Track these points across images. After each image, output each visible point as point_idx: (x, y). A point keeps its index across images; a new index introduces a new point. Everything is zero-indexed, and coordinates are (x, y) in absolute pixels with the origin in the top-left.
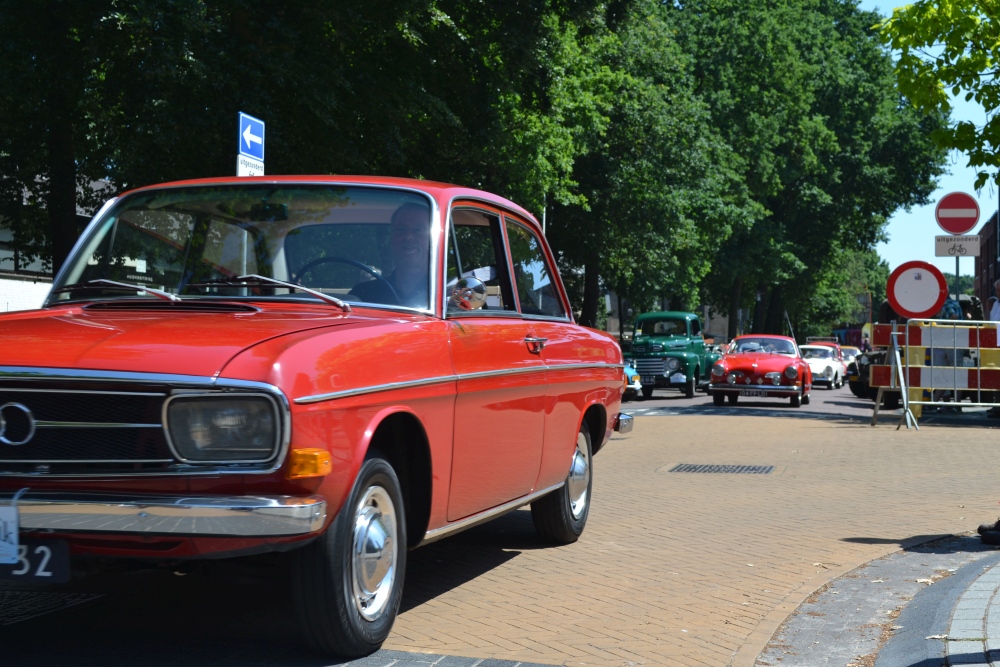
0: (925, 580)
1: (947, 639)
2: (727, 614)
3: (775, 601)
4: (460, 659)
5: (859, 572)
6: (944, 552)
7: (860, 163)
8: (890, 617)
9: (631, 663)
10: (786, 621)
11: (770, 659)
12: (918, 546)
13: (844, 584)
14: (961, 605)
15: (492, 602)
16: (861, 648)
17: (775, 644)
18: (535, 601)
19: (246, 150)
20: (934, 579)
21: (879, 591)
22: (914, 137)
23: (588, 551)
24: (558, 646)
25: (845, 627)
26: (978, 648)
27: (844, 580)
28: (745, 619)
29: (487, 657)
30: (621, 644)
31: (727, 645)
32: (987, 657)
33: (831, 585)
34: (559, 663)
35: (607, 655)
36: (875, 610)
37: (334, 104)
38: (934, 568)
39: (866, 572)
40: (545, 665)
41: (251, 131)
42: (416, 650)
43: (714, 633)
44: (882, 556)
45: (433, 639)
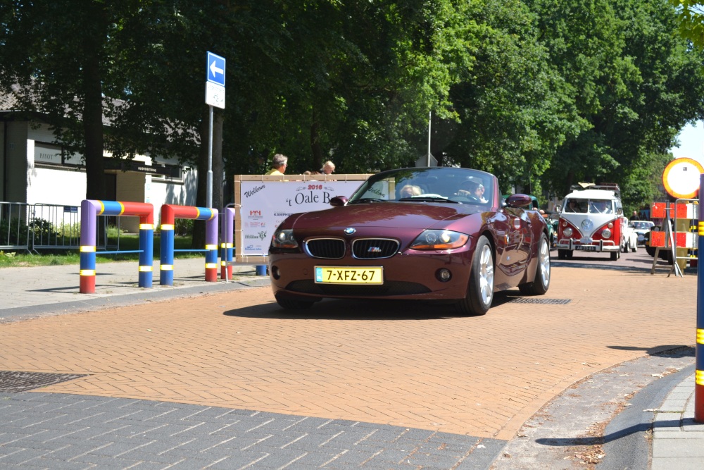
0: (658, 375)
1: (657, 412)
2: (512, 394)
3: (548, 386)
4: (318, 419)
5: (613, 369)
6: (677, 357)
7: (659, 91)
8: (626, 398)
9: (435, 424)
10: (552, 399)
11: (534, 423)
12: (660, 352)
13: (600, 377)
14: (676, 390)
15: (349, 384)
16: (599, 418)
17: (540, 414)
18: (379, 384)
19: (212, 78)
20: (665, 375)
21: (623, 381)
22: (697, 72)
23: (426, 353)
24: (387, 412)
25: (593, 404)
26: (677, 417)
27: (601, 374)
28: (524, 398)
29: (336, 418)
30: (431, 412)
31: (506, 414)
32: (681, 423)
33: (591, 377)
34: (385, 423)
35: (420, 419)
36: (616, 393)
37: (279, 48)
38: (667, 367)
39: (618, 369)
40: (375, 424)
41: (216, 65)
42: (289, 413)
43: (498, 406)
44: (632, 358)
45: (302, 406)
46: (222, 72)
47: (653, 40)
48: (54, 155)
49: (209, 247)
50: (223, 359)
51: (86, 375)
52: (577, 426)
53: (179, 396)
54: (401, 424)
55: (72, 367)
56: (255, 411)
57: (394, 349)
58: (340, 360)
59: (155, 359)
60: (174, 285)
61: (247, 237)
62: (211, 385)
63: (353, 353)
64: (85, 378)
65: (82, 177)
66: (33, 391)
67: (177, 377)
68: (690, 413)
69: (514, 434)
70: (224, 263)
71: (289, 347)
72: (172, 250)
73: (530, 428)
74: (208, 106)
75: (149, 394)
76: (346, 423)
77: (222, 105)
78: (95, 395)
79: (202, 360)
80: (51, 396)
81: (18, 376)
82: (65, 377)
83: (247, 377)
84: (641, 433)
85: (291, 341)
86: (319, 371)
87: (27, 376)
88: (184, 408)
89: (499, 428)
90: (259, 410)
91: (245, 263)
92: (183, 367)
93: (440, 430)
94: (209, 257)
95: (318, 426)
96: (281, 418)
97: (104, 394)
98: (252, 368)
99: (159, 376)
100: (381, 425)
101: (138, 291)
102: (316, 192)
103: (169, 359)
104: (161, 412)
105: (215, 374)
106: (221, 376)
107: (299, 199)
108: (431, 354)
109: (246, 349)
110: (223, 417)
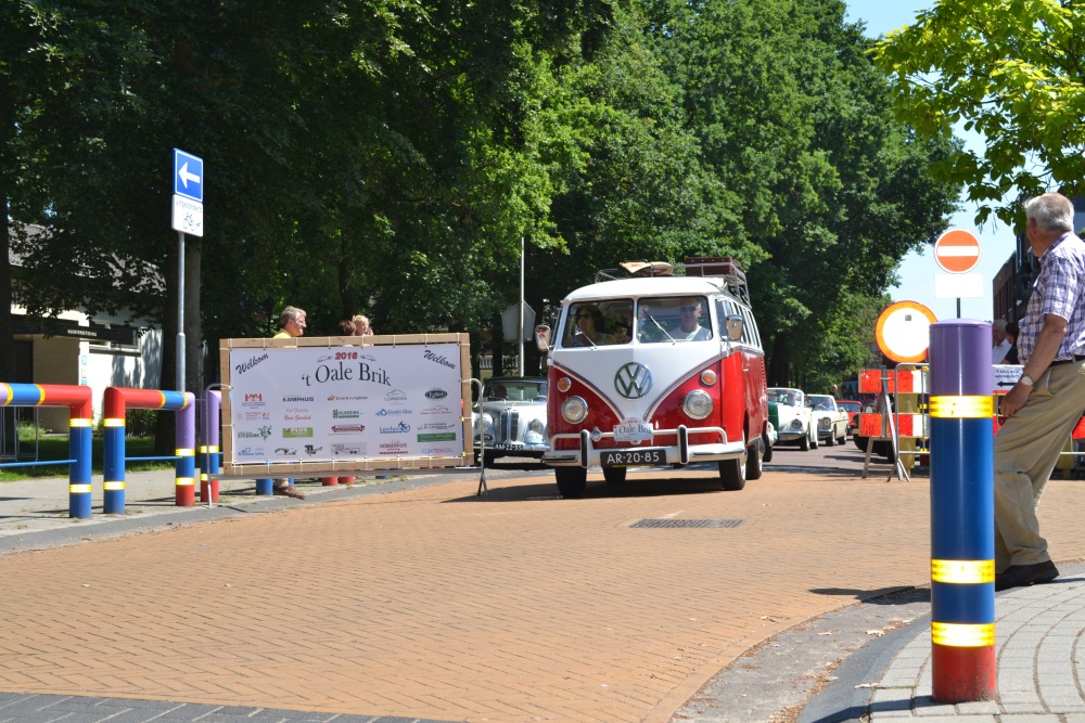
0: (876, 632)
1: (876, 688)
2: (655, 668)
3: (709, 654)
4: (355, 717)
5: (809, 625)
6: (904, 603)
7: (866, 201)
8: (829, 668)
9: (538, 719)
10: (718, 674)
11: (690, 712)
12: (878, 598)
13: (790, 637)
14: (903, 654)
15: (403, 661)
16: (789, 700)
17: (699, 697)
18: (450, 659)
19: (182, 189)
20: (886, 631)
21: (825, 643)
22: (923, 173)
23: (522, 608)
24: (463, 702)
25: (778, 680)
26: (906, 695)
27: (790, 633)
28: (672, 673)
29: (383, 714)
30: (531, 699)
31: (646, 699)
32: (912, 704)
33: (775, 638)
34: (460, 719)
35: (514, 711)
36: (814, 662)
37: (286, 142)
38: (889, 620)
39: (816, 624)
40: (445, 722)
41: (188, 170)
42: (309, 709)
43: (635, 687)
44: (836, 607)
45: (329, 697)
46: (198, 179)
47: (856, 125)
49: (181, 453)
50: (204, 627)
53: (133, 688)
54: (485, 721)
56: (255, 708)
57: (474, 604)
58: (390, 623)
59: (95, 631)
60: (126, 513)
61: (241, 435)
62: (186, 668)
63: (408, 611)
67: (129, 657)
68: (926, 689)
70: (205, 477)
72: (122, 458)
73: (683, 720)
74: (176, 233)
75: (85, 687)
76: (398, 722)
77: (199, 232)
79: (170, 631)
83: (243, 654)
84: (852, 721)
85: (311, 596)
86: (355, 642)
88: (142, 707)
89: (637, 721)
90: (261, 706)
91: (238, 477)
92: (139, 643)
94: (181, 468)
96: (298, 717)
97: (14, 689)
98: (250, 640)
99: (101, 657)
101: (69, 524)
102: (347, 363)
103: (118, 630)
104: (105, 715)
105: (190, 652)
106: (200, 655)
107: (323, 374)
108: (529, 610)
109: (240, 611)
110: (205, 719)
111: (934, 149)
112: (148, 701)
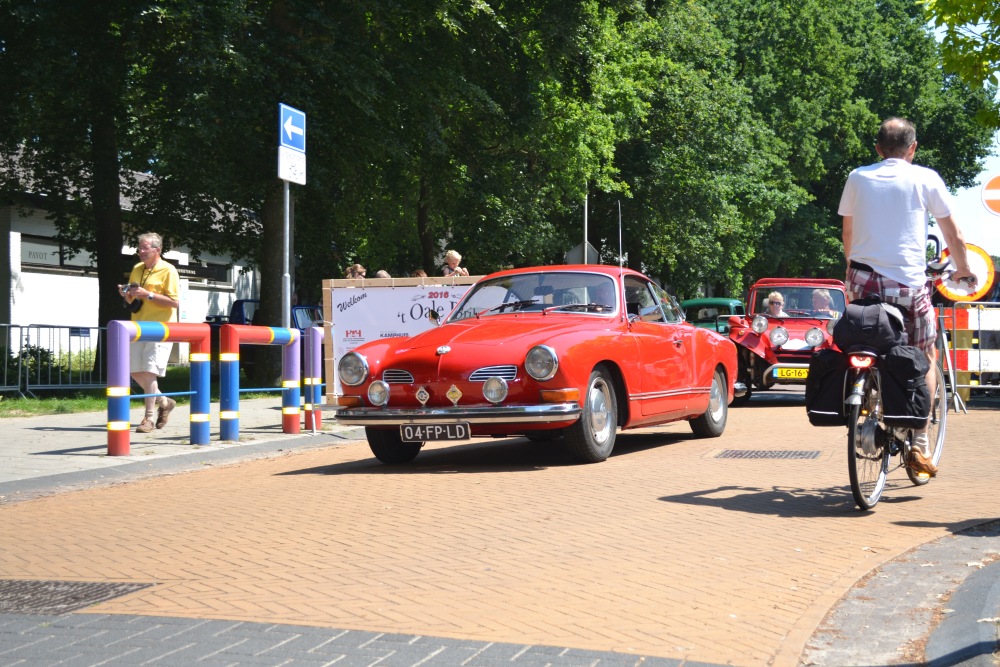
0: (976, 563)
2: (775, 599)
3: (823, 585)
4: (508, 645)
5: (908, 556)
6: (994, 535)
8: (941, 600)
9: (680, 649)
10: (835, 605)
11: (820, 643)
12: (968, 529)
13: (894, 568)
15: (539, 589)
16: (911, 632)
17: (824, 628)
18: (582, 588)
19: (287, 141)
20: (985, 563)
21: (929, 574)
22: (959, 119)
23: (633, 537)
24: (605, 632)
25: (895, 611)
27: (893, 564)
28: (793, 604)
29: (534, 643)
30: (669, 630)
31: (776, 630)
33: (881, 569)
34: (607, 649)
35: (656, 642)
36: (925, 594)
37: (375, 95)
38: (985, 552)
39: (915, 556)
40: (593, 651)
41: (292, 123)
42: (464, 637)
43: (762, 618)
44: (932, 539)
45: (480, 626)
46: (301, 132)
47: (895, 74)
48: (49, 253)
49: (288, 384)
50: (345, 554)
51: (151, 585)
52: (884, 646)
53: (296, 615)
54: (630, 650)
55: (129, 572)
56: (413, 636)
58: (516, 552)
59: (246, 557)
60: (240, 440)
62: (340, 596)
63: (531, 540)
64: (151, 589)
65: (92, 285)
66: (80, 611)
67: (284, 583)
69: (796, 661)
70: (309, 407)
71: (436, 534)
72: (236, 389)
73: (815, 652)
74: (282, 182)
75: (251, 613)
76: (551, 651)
77: (302, 180)
78: (175, 615)
79: (315, 557)
80: (109, 619)
81: (52, 588)
82: (121, 588)
83: (389, 582)
84: (985, 656)
85: (436, 524)
86: (489, 570)
87: (66, 588)
88: (310, 634)
89: (773, 653)
90: (419, 634)
92: (291, 570)
93: (690, 659)
94: (288, 399)
95: (511, 656)
96: (454, 645)
97: (186, 614)
98: (394, 568)
99: (259, 584)
100: (602, 652)
101: (190, 450)
102: (439, 302)
103: (267, 556)
104: (278, 641)
105: (340, 579)
106: (349, 582)
107: (417, 312)
108: (643, 539)
109: (375, 539)
110: (370, 645)
111: (969, 97)
112: (313, 627)
